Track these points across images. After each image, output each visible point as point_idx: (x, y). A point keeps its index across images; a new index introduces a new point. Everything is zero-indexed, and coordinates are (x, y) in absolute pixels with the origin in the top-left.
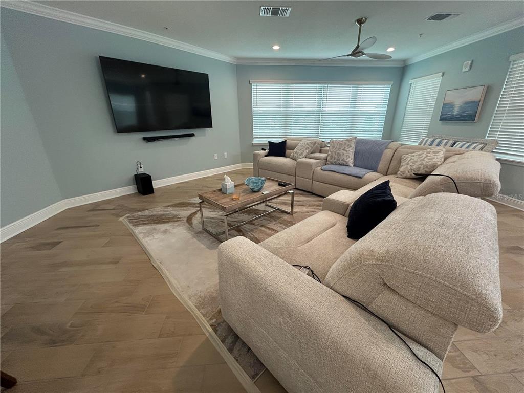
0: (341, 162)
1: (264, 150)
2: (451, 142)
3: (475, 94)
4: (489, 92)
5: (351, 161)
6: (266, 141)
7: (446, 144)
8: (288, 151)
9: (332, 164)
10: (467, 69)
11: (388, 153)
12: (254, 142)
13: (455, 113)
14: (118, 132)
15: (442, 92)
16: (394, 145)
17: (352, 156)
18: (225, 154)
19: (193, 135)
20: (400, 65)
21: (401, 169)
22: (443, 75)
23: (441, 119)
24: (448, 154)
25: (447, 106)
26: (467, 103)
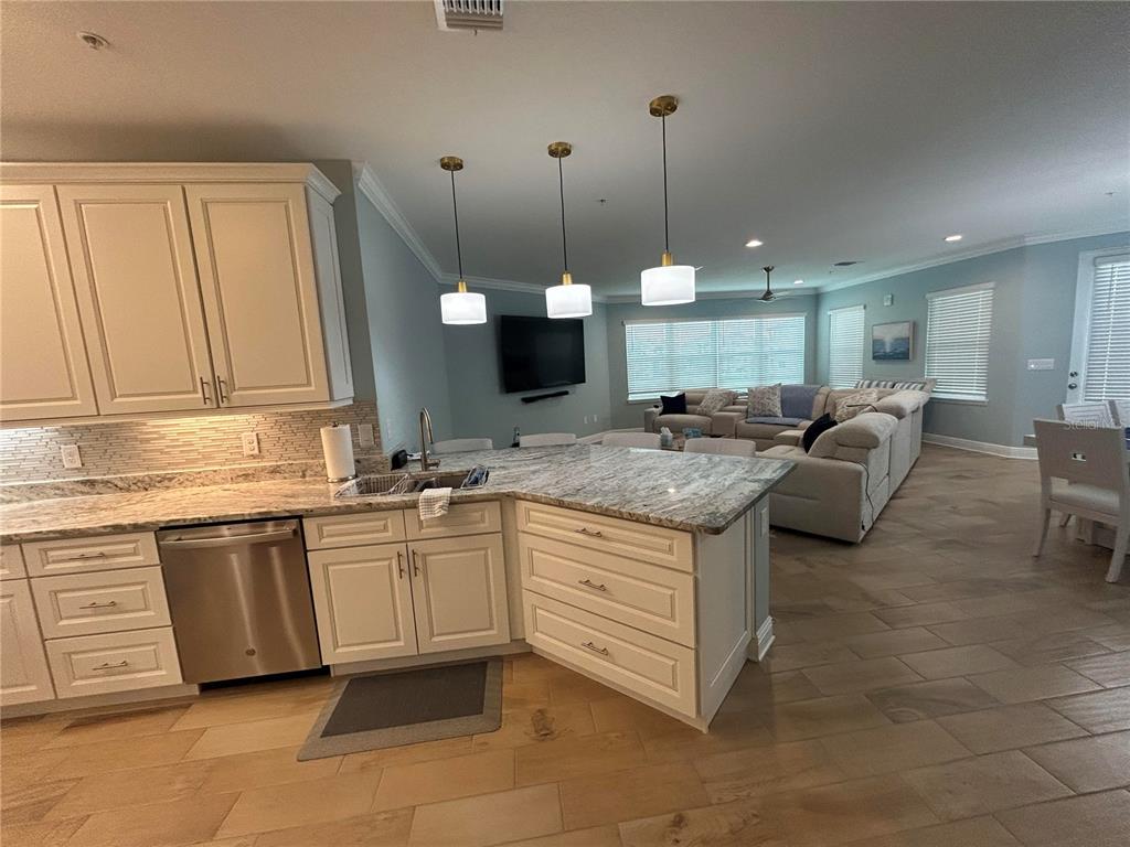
0: (767, 413)
1: (657, 407)
2: (890, 383)
3: (902, 330)
4: (917, 328)
5: (779, 411)
6: (658, 396)
7: (878, 385)
8: (688, 407)
9: (755, 416)
10: (889, 303)
11: (820, 399)
12: (630, 399)
13: (888, 350)
14: (508, 392)
15: (869, 328)
16: (824, 390)
17: (779, 405)
18: (585, 419)
19: (566, 393)
20: (812, 293)
21: (838, 413)
22: (865, 308)
23: (874, 358)
24: (881, 395)
25: (877, 343)
26: (897, 339)
